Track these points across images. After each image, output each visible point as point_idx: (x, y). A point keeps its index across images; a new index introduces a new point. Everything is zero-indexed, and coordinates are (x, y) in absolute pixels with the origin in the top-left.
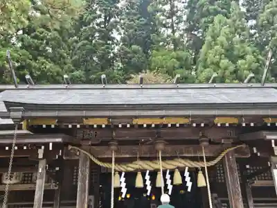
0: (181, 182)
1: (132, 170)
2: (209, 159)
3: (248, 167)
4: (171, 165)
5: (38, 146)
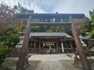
4: (50, 43)
5: (35, 41)
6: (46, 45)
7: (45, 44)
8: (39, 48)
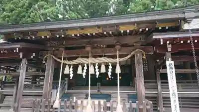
0: (105, 71)
1: (76, 63)
3: (158, 61)
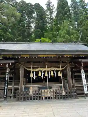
2: (62, 67)
3: (73, 69)
5: (6, 64)
6: (40, 74)
7: (37, 73)
8: (18, 84)
